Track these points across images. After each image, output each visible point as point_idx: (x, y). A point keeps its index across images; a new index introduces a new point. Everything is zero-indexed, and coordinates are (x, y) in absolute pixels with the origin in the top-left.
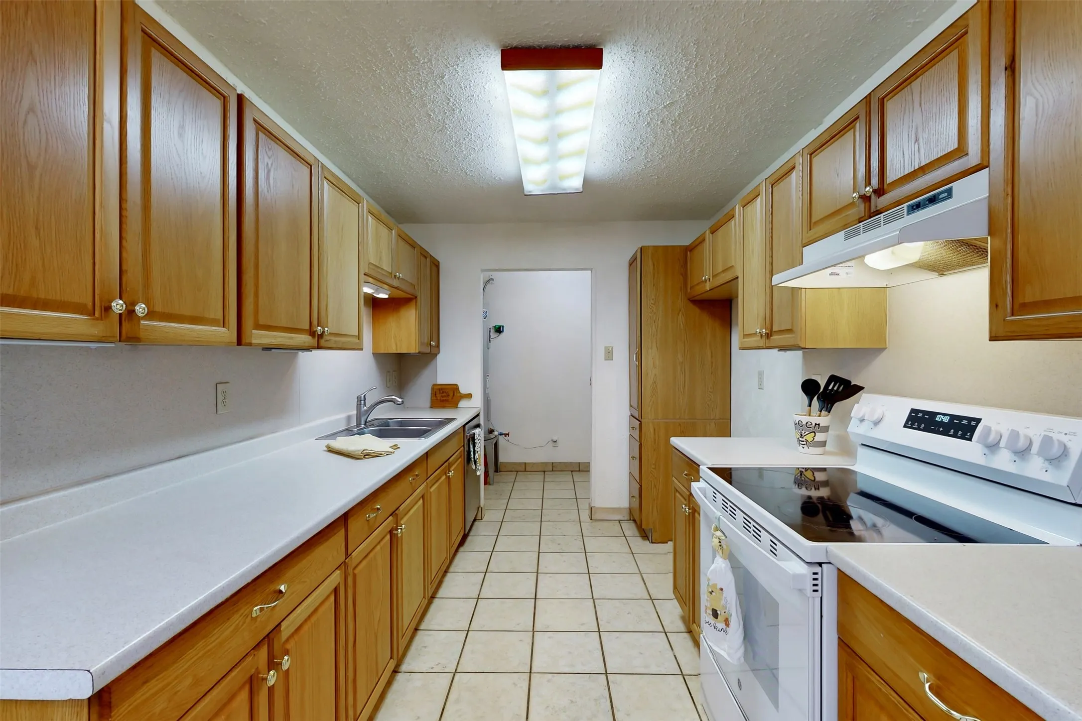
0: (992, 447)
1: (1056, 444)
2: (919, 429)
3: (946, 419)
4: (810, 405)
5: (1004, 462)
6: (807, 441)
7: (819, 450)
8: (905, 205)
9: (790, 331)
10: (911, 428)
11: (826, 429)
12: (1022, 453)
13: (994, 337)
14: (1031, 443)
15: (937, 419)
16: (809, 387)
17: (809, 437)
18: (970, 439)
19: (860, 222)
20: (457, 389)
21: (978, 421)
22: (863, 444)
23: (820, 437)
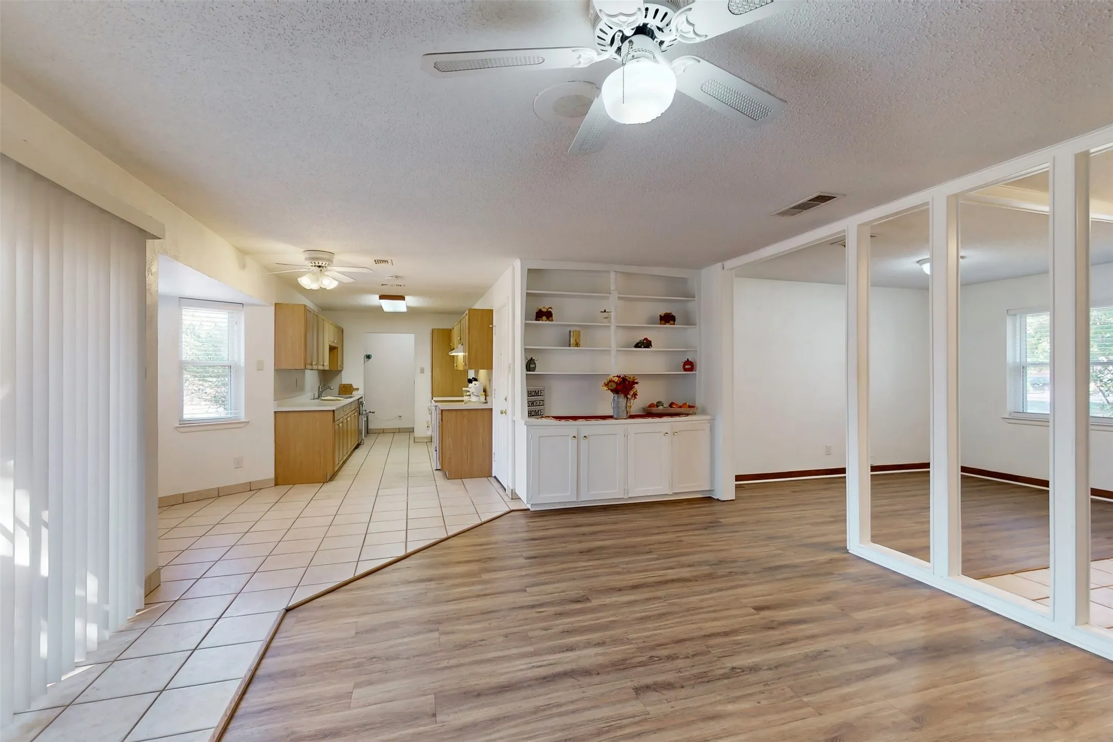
20: (352, 386)
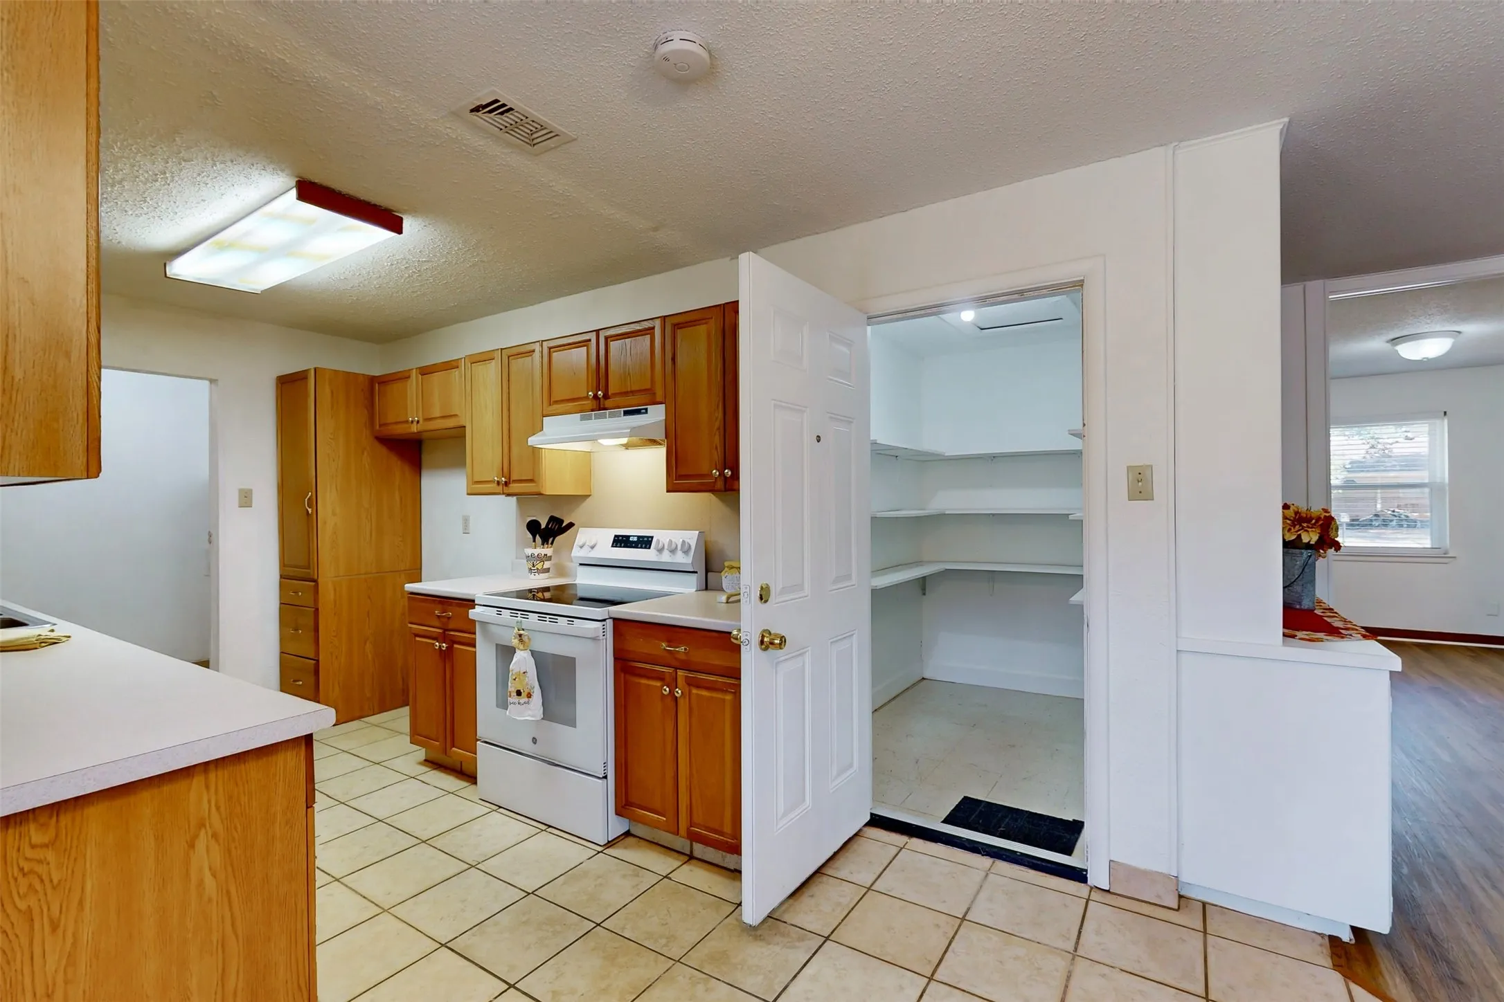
0: (660, 550)
1: (687, 544)
2: (620, 547)
3: (635, 539)
4: (534, 541)
5: (666, 557)
6: (538, 569)
7: (546, 575)
8: (622, 410)
9: (531, 481)
10: (616, 547)
11: (549, 558)
12: (673, 551)
13: (668, 491)
14: (677, 546)
15: (631, 539)
16: (533, 527)
17: (539, 566)
18: (649, 548)
19: (592, 411)
21: (652, 537)
22: (581, 564)
23: (547, 565)
